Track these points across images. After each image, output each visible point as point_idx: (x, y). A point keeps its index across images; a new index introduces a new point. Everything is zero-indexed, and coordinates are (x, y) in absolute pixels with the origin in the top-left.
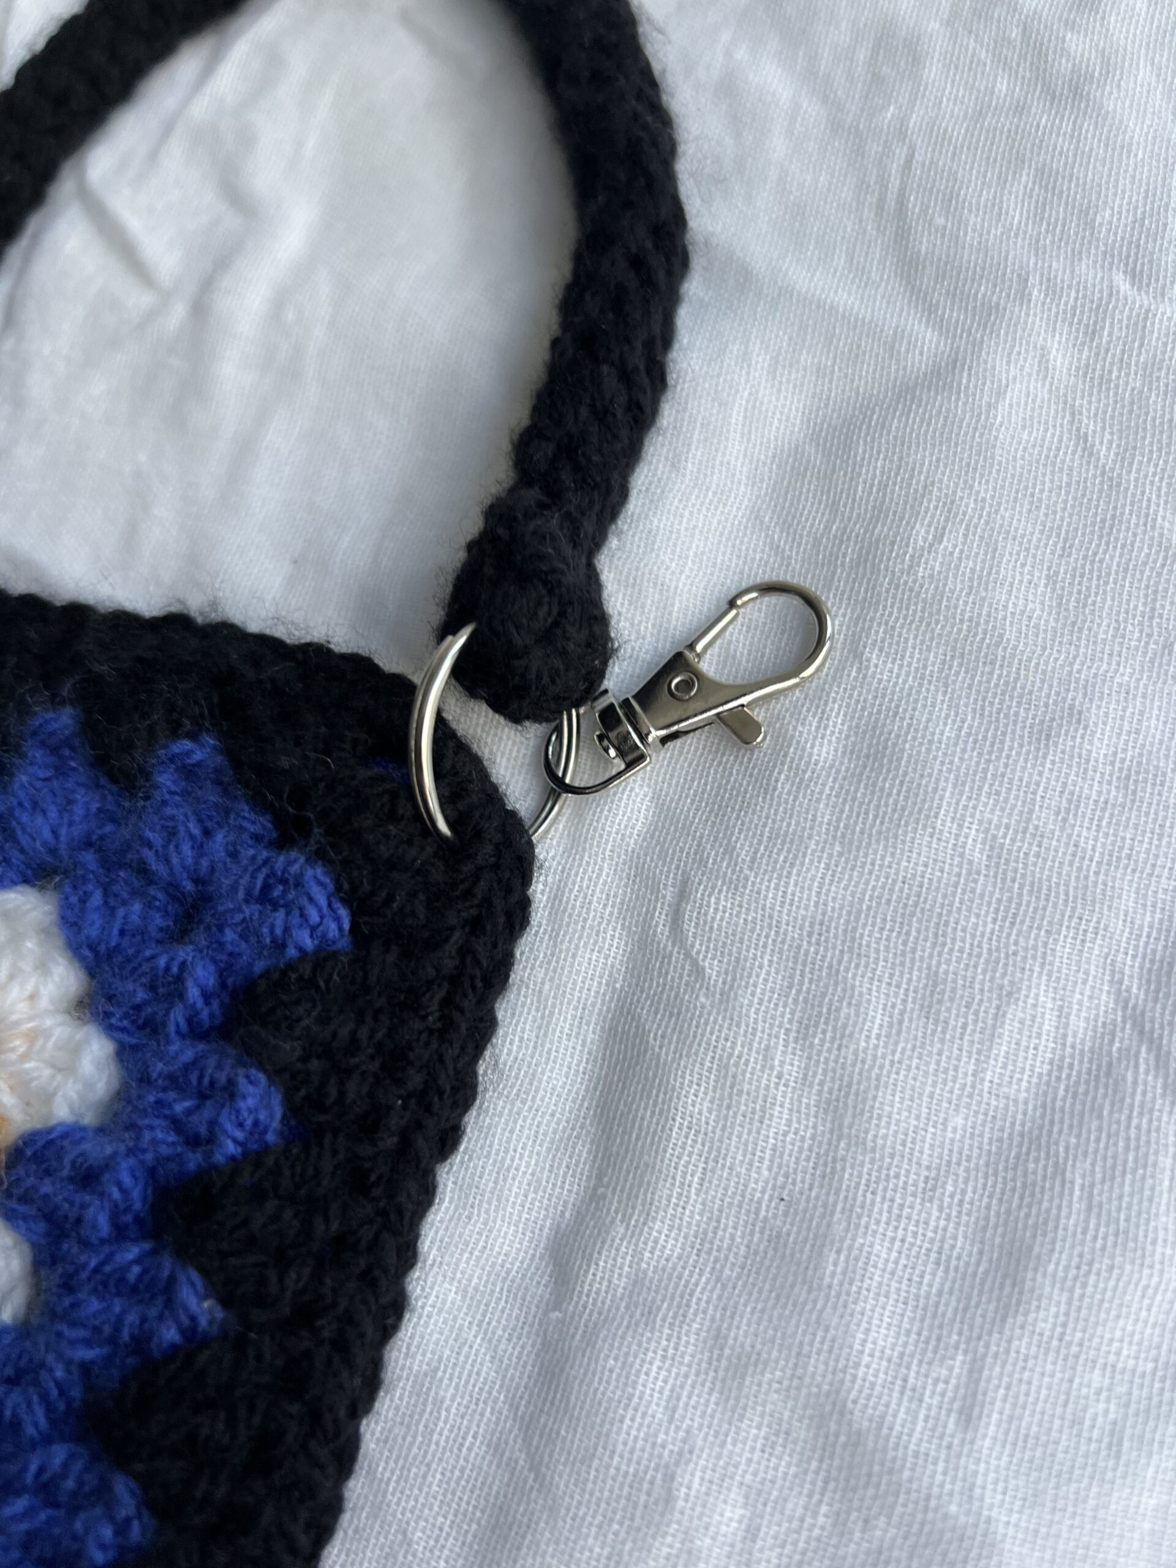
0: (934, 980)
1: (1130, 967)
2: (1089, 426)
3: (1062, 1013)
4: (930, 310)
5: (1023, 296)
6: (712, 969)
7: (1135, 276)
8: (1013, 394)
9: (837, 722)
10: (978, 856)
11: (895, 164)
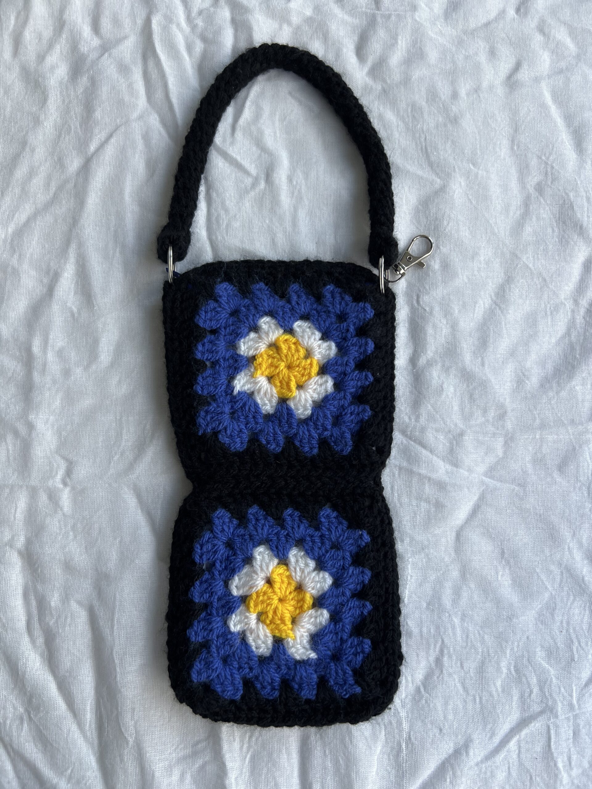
0: (464, 303)
1: (493, 294)
2: (470, 197)
3: (484, 304)
4: (437, 174)
5: (454, 171)
7: (474, 165)
8: (456, 192)
9: (438, 261)
10: (466, 280)
11: (423, 140)
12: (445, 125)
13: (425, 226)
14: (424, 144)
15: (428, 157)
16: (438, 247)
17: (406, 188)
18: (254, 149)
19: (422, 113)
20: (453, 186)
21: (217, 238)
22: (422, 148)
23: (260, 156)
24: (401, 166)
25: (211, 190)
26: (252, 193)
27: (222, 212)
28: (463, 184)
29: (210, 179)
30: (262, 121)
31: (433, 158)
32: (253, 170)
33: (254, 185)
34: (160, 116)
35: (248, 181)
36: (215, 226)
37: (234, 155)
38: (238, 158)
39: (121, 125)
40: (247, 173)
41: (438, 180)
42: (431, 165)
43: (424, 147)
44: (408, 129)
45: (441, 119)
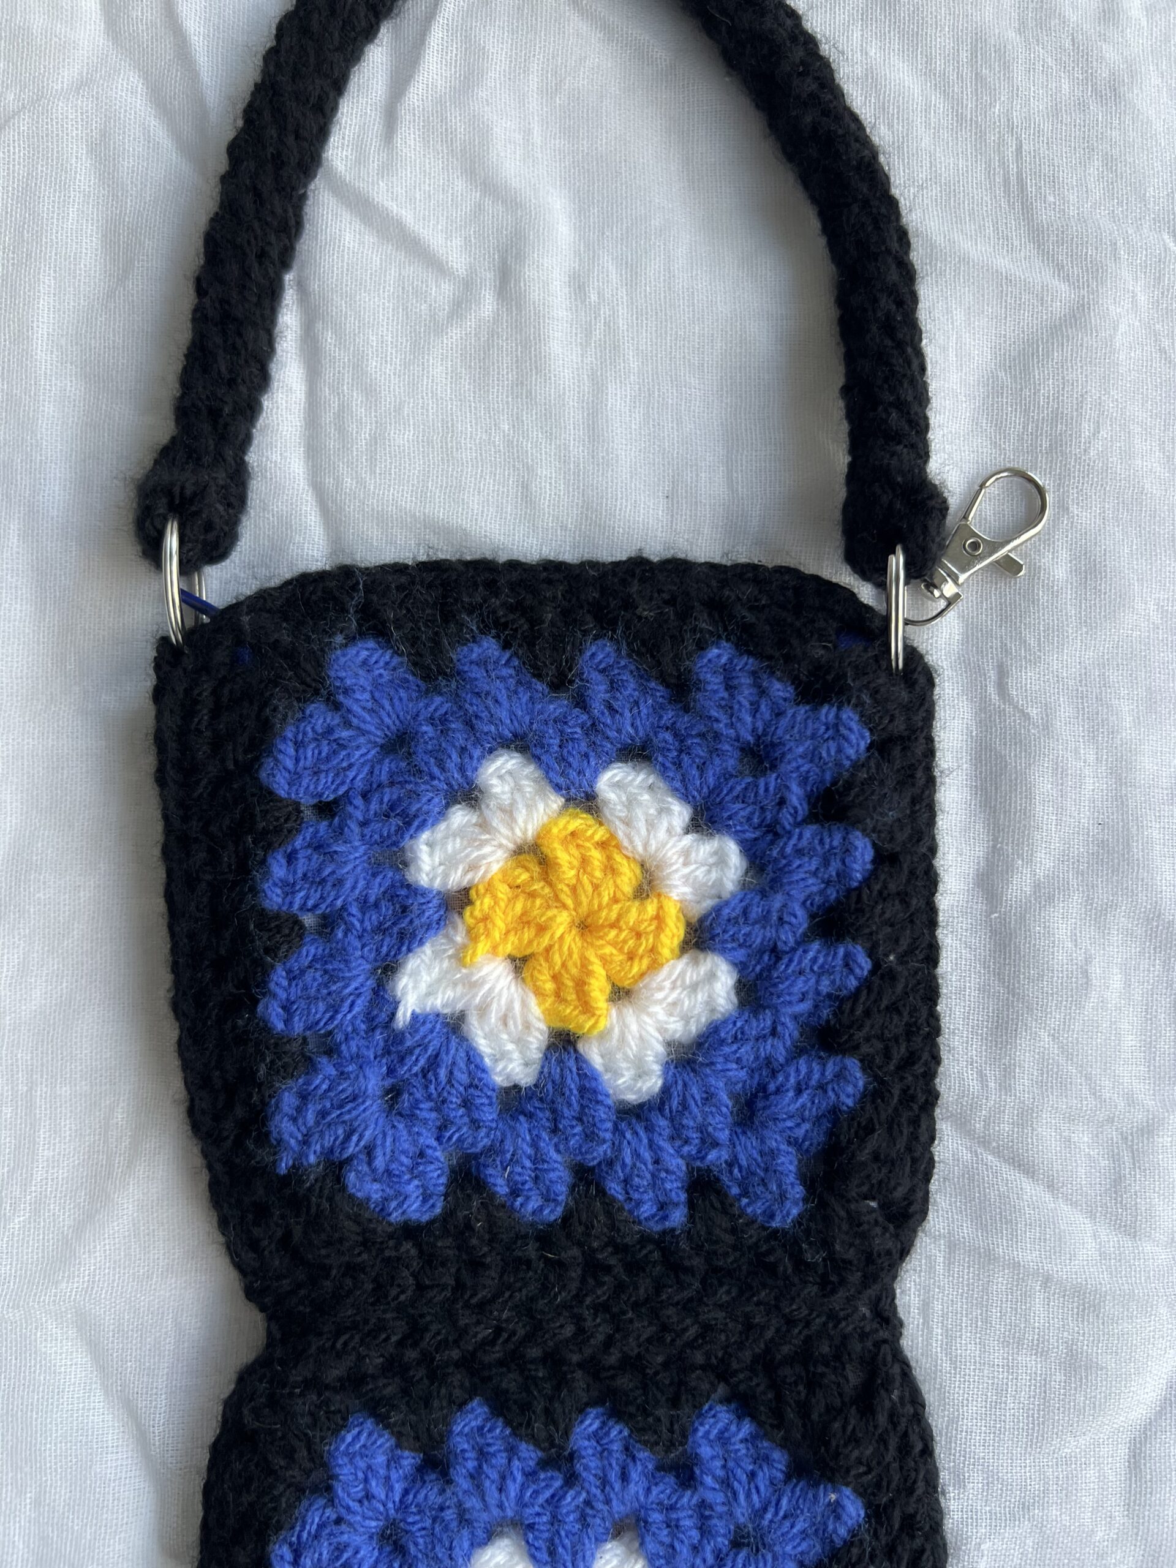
4: (1059, 267)
5: (1116, 257)
6: (1033, 712)
8: (1122, 328)
9: (1064, 555)
10: (1156, 618)
11: (1010, 152)
12: (1082, 106)
13: (1021, 439)
14: (1013, 168)
15: (1027, 210)
16: (1063, 507)
17: (959, 316)
18: (460, 185)
19: (1006, 66)
20: (1112, 308)
21: (338, 482)
22: (1006, 181)
23: (479, 208)
24: (939, 240)
25: (319, 325)
26: (455, 334)
27: (357, 398)
28: (1142, 298)
29: (314, 286)
30: (482, 94)
31: (1044, 216)
32: (457, 259)
33: (459, 307)
34: (146, 76)
35: (443, 292)
36: (332, 444)
37: (393, 207)
38: (408, 216)
39: (19, 112)
40: (435, 264)
41: (1064, 287)
42: (1037, 235)
43: (1013, 179)
44: (960, 118)
45: (1065, 87)
